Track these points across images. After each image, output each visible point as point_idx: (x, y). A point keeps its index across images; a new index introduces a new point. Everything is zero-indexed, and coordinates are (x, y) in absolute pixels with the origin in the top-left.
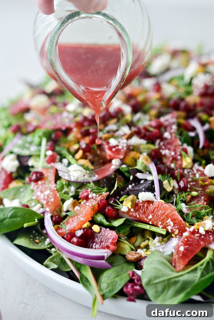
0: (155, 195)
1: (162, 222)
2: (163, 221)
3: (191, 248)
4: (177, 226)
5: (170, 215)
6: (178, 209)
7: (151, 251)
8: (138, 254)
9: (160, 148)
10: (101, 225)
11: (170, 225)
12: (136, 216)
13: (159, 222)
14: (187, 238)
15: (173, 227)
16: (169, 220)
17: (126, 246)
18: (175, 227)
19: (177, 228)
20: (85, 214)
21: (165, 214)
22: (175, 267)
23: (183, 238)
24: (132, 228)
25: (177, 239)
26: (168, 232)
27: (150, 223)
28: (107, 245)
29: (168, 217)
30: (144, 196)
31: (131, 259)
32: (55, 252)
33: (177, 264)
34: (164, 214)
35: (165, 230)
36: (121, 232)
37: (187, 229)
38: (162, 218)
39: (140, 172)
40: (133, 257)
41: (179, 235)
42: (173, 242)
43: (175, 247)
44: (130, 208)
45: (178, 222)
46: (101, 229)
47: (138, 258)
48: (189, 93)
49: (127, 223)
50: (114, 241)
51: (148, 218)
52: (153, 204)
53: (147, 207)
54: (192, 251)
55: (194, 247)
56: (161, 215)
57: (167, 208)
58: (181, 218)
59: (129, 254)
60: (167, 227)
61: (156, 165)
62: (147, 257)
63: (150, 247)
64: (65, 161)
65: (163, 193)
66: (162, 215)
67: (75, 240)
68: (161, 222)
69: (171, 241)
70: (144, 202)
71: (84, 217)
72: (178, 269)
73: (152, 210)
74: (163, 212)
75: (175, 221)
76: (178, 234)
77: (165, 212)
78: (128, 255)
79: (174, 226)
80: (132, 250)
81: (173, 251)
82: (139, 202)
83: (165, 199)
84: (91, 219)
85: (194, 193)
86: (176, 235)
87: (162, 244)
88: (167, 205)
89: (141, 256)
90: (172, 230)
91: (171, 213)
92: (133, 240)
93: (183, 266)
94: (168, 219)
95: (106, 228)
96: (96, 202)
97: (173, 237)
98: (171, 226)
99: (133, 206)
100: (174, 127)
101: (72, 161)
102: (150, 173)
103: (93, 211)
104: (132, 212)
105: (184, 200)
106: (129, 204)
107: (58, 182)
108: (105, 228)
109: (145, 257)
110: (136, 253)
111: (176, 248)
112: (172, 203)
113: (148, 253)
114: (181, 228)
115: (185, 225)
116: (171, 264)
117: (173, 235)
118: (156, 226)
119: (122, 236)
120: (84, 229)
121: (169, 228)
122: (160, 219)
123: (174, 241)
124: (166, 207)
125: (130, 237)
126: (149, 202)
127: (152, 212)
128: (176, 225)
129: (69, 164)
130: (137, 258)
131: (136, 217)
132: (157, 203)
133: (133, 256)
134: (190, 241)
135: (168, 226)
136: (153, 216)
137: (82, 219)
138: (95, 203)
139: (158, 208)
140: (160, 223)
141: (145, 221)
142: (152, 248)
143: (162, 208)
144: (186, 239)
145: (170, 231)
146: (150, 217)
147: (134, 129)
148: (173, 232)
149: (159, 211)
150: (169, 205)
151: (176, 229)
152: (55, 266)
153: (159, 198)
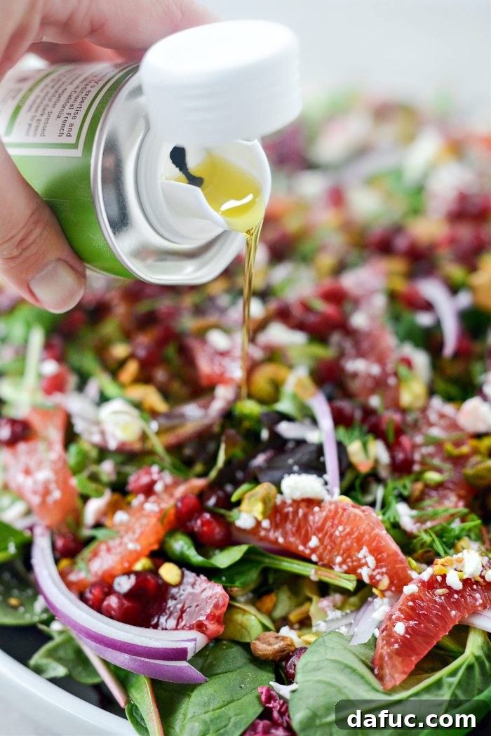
0: (326, 483)
1: (345, 556)
2: (348, 554)
3: (426, 627)
4: (385, 566)
5: (367, 537)
6: (389, 519)
7: (317, 634)
8: (282, 640)
9: (342, 355)
10: (183, 563)
11: (366, 564)
12: (277, 539)
13: (336, 556)
14: (413, 601)
15: (374, 570)
16: (364, 551)
17: (251, 620)
18: (379, 570)
19: (386, 573)
20: (142, 534)
21: (353, 536)
22: (380, 678)
23: (402, 597)
24: (266, 571)
25: (386, 600)
26: (360, 582)
27: (314, 558)
28: (200, 621)
29: (360, 543)
30: (298, 485)
31: (265, 653)
32: (61, 632)
33: (387, 671)
34: (349, 534)
35: (353, 577)
36: (237, 584)
37: (414, 575)
38: (344, 545)
39: (289, 418)
40: (269, 648)
41: (391, 591)
42: (375, 610)
43: (381, 622)
44: (260, 517)
45: (388, 556)
46: (183, 576)
47: (285, 651)
48: (417, 211)
49: (253, 557)
50: (218, 613)
51: (307, 546)
52: (320, 506)
53: (306, 516)
54: (427, 636)
55: (433, 623)
56: (341, 537)
57: (358, 518)
58: (394, 547)
59: (258, 639)
60: (359, 571)
61: (330, 399)
62: (308, 651)
63: (314, 622)
64: (92, 389)
65: (349, 476)
66: (344, 538)
67: (113, 601)
68: (342, 556)
69: (370, 607)
70: (297, 503)
71: (137, 540)
72: (390, 685)
73: (319, 524)
74: (348, 530)
75: (378, 555)
76: (389, 589)
77: (352, 529)
78: (257, 642)
79: (377, 567)
80: (266, 629)
81: (377, 633)
82: (284, 503)
83: (353, 493)
84: (155, 547)
85: (433, 477)
86: (383, 592)
87: (347, 614)
88: (357, 511)
89: (292, 645)
90: (372, 577)
91: (370, 533)
92: (268, 602)
93: (404, 677)
94: (361, 549)
95: (198, 575)
96: (172, 502)
97: (376, 597)
98: (369, 567)
99: (267, 514)
100: (380, 301)
101: (111, 388)
102: (314, 422)
103: (162, 523)
104: (265, 529)
105: (406, 493)
106: (258, 509)
107: (73, 449)
108: (194, 575)
109: (302, 650)
110: (277, 637)
111: (383, 627)
112: (373, 504)
113: (309, 637)
114: (396, 573)
115: (407, 564)
116: (372, 670)
117: (374, 590)
118: (329, 566)
119: (240, 593)
120: (137, 574)
121: (365, 573)
122: (340, 547)
123: (380, 608)
124: (356, 515)
125: (259, 594)
126: (311, 503)
127: (320, 529)
128: (383, 564)
129: (103, 399)
130: (282, 650)
131: (276, 542)
132: (333, 507)
133: (270, 644)
134: (422, 608)
135: (361, 566)
136: (321, 541)
137: (131, 546)
138: (168, 504)
139: (333, 518)
140: (339, 559)
141: (301, 554)
142: (319, 625)
143: (344, 519)
144: (411, 603)
145: (366, 580)
146: (314, 542)
147: (273, 305)
148: (375, 584)
149: (337, 527)
150: (364, 511)
151: (382, 574)
152: (60, 671)
153: (337, 490)
